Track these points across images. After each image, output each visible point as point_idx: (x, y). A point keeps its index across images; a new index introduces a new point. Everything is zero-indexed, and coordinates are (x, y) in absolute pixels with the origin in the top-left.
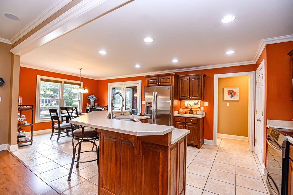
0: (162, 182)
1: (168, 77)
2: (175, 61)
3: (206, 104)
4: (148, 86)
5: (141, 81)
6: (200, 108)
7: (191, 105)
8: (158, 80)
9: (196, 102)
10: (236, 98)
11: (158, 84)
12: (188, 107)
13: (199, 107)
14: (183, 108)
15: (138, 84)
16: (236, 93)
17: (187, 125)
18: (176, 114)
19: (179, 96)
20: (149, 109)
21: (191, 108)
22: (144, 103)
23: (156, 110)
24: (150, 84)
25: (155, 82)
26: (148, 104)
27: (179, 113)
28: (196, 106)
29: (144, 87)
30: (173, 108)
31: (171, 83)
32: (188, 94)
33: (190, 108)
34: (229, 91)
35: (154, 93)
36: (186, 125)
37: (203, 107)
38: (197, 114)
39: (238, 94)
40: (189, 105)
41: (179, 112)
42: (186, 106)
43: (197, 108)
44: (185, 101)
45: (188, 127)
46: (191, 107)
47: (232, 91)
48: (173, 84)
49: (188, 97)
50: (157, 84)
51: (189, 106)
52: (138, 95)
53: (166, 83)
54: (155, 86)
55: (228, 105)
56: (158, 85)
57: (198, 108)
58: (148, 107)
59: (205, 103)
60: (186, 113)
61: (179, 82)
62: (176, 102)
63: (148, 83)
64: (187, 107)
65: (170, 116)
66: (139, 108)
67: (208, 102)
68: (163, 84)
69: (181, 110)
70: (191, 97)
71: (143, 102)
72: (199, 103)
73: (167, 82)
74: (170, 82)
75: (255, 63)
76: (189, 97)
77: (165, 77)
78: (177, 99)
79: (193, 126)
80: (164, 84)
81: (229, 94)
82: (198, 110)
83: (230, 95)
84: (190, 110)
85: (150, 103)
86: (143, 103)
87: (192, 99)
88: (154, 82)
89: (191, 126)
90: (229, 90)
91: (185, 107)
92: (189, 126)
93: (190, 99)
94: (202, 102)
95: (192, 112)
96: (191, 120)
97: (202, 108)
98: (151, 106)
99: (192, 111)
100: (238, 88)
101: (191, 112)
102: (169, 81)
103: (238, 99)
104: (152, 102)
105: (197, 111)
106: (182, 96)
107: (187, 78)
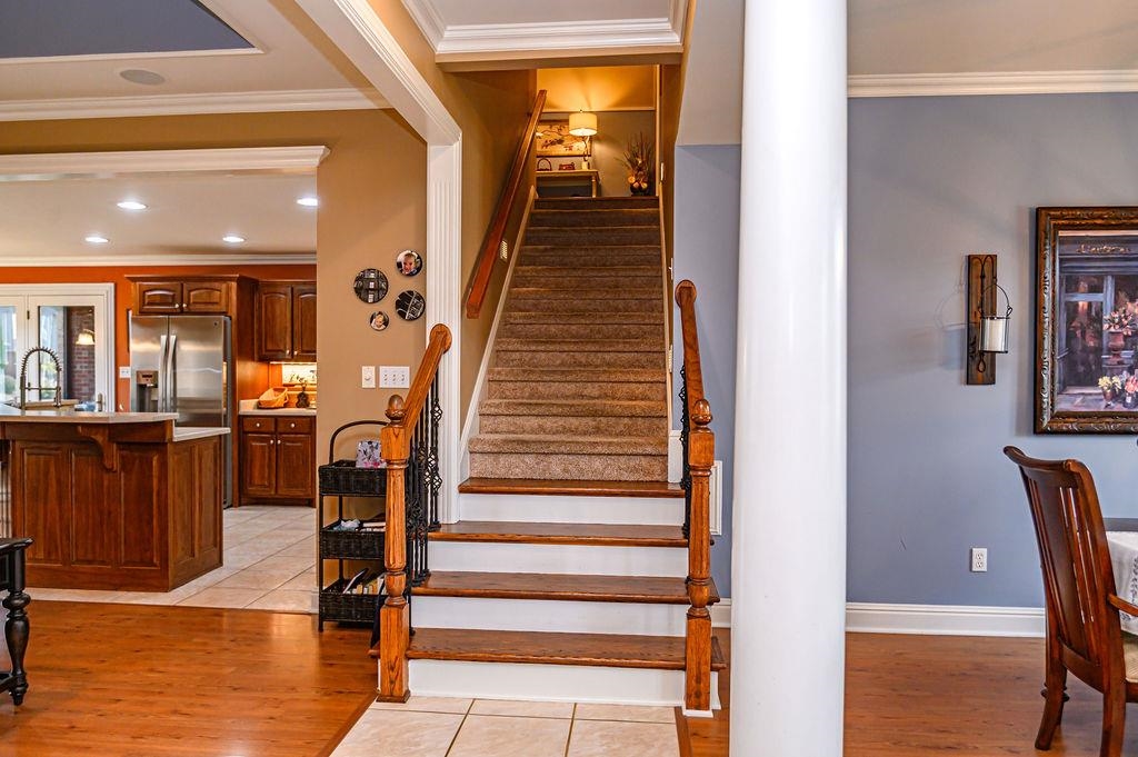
0: (159, 507)
1: (216, 285)
2: (233, 240)
4: (142, 313)
5: (112, 285)
7: (302, 379)
8: (178, 293)
11: (181, 306)
12: (293, 385)
14: (275, 390)
15: (99, 296)
17: (279, 442)
18: (247, 407)
19: (260, 348)
20: (147, 394)
21: (304, 389)
22: (125, 372)
23: (174, 398)
24: (149, 304)
25: (170, 301)
26: (144, 376)
27: (259, 406)
29: (128, 310)
30: (234, 390)
31: (227, 306)
32: (286, 342)
33: (300, 386)
35: (164, 338)
36: (277, 441)
40: (295, 379)
41: (259, 403)
42: (286, 380)
44: (283, 367)
45: (285, 446)
46: (304, 385)
48: (233, 311)
49: (288, 352)
50: (177, 306)
51: (295, 381)
52: (98, 340)
53: (210, 306)
54: (169, 314)
56: (179, 311)
58: (141, 388)
60: (286, 406)
61: (260, 302)
62: (247, 370)
63: (143, 302)
64: (291, 385)
65: (225, 416)
66: (105, 394)
68: (198, 306)
69: (268, 396)
70: (296, 352)
71: (121, 368)
73: (213, 303)
74: (223, 301)
76: (292, 353)
77: (207, 285)
78: (253, 360)
79: (300, 442)
80: (203, 308)
84: (299, 396)
85: (153, 376)
86: (121, 376)
87: (301, 359)
88: (163, 300)
89: (292, 442)
91: (285, 385)
92: (288, 442)
93: (293, 359)
95: (306, 401)
96: (293, 426)
98: (156, 386)
99: (306, 397)
101: (303, 401)
102: (220, 297)
104: (159, 369)
106: (270, 347)
107: (282, 290)
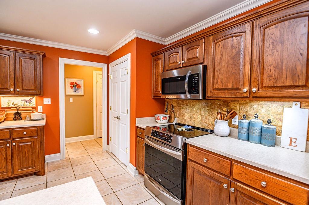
3: (47, 101)
6: (35, 108)
7: (16, 105)
9: (28, 98)
10: (81, 92)
12: (10, 108)
13: (35, 106)
16: (80, 86)
17: (14, 144)
21: (18, 110)
28: (28, 105)
32: (10, 84)
33: (15, 109)
34: (72, 84)
36: (12, 143)
37: (41, 107)
38: (32, 118)
39: (82, 87)
40: (11, 105)
42: (4, 106)
43: (31, 108)
44: (2, 98)
45: (19, 146)
46: (18, 108)
47: (76, 83)
49: (12, 89)
55: (70, 101)
57: (33, 108)
59: (44, 99)
64: (8, 108)
67: (50, 99)
70: (18, 90)
72: (34, 100)
75: (108, 55)
76: (15, 90)
79: (30, 142)
81: (72, 87)
82: (33, 112)
83: (74, 89)
84: (15, 114)
87: (20, 94)
89: (24, 143)
90: (72, 81)
91: (3, 108)
92: (20, 143)
93: (15, 94)
94: (39, 98)
95: (20, 116)
96: (25, 133)
97: (40, 109)
99: (20, 114)
100: (83, 80)
101: (18, 116)
103: (82, 94)
105: (32, 114)
107: (7, 52)
